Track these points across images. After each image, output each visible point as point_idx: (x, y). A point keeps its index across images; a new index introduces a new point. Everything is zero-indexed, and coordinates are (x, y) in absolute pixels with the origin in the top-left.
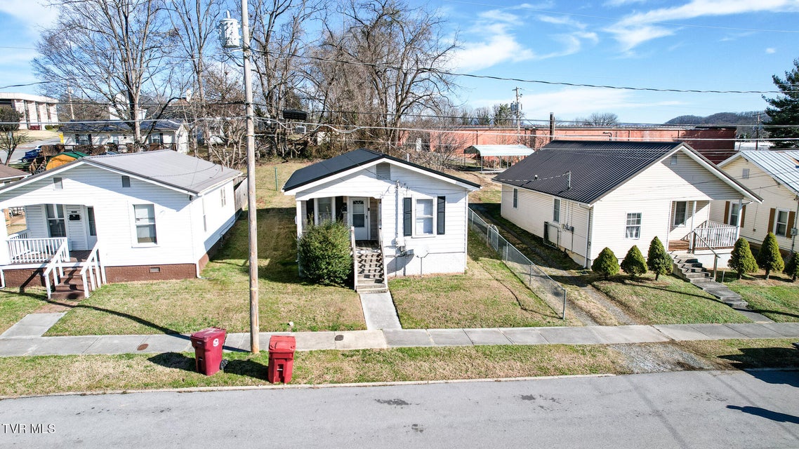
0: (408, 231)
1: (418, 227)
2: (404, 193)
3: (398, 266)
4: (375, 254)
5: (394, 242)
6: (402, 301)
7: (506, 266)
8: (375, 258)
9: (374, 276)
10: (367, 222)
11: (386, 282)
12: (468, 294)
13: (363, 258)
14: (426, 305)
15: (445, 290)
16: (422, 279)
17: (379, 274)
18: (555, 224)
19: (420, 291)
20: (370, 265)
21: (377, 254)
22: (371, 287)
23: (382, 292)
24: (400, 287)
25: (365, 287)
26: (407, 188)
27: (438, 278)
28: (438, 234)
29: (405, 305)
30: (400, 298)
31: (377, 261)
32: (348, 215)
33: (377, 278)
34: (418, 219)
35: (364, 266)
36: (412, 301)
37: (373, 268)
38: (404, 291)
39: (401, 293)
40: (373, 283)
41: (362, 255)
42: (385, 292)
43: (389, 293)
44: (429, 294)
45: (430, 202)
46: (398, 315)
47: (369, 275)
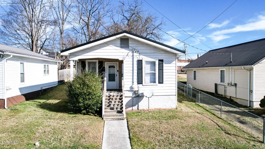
0: (140, 81)
1: (146, 79)
2: (137, 57)
3: (134, 103)
4: (118, 95)
5: (132, 88)
6: (134, 126)
7: (199, 105)
8: (119, 97)
9: (117, 108)
10: (117, 78)
11: (124, 112)
12: (182, 121)
13: (111, 97)
14: (152, 129)
15: (165, 118)
16: (149, 112)
17: (120, 107)
18: (222, 83)
19: (148, 119)
20: (115, 102)
21: (120, 95)
22: (114, 116)
23: (121, 119)
24: (134, 117)
25: (110, 116)
26: (140, 54)
27: (160, 111)
28: (159, 83)
29: (136, 129)
30: (133, 124)
31: (120, 99)
32: (106, 74)
33: (119, 109)
34: (146, 74)
35: (111, 102)
36: (141, 126)
37: (117, 103)
38: (136, 119)
39: (134, 120)
40: (115, 113)
41: (111, 95)
42: (123, 119)
43: (126, 120)
44: (154, 121)
45: (153, 63)
46: (130, 138)
47: (114, 108)
